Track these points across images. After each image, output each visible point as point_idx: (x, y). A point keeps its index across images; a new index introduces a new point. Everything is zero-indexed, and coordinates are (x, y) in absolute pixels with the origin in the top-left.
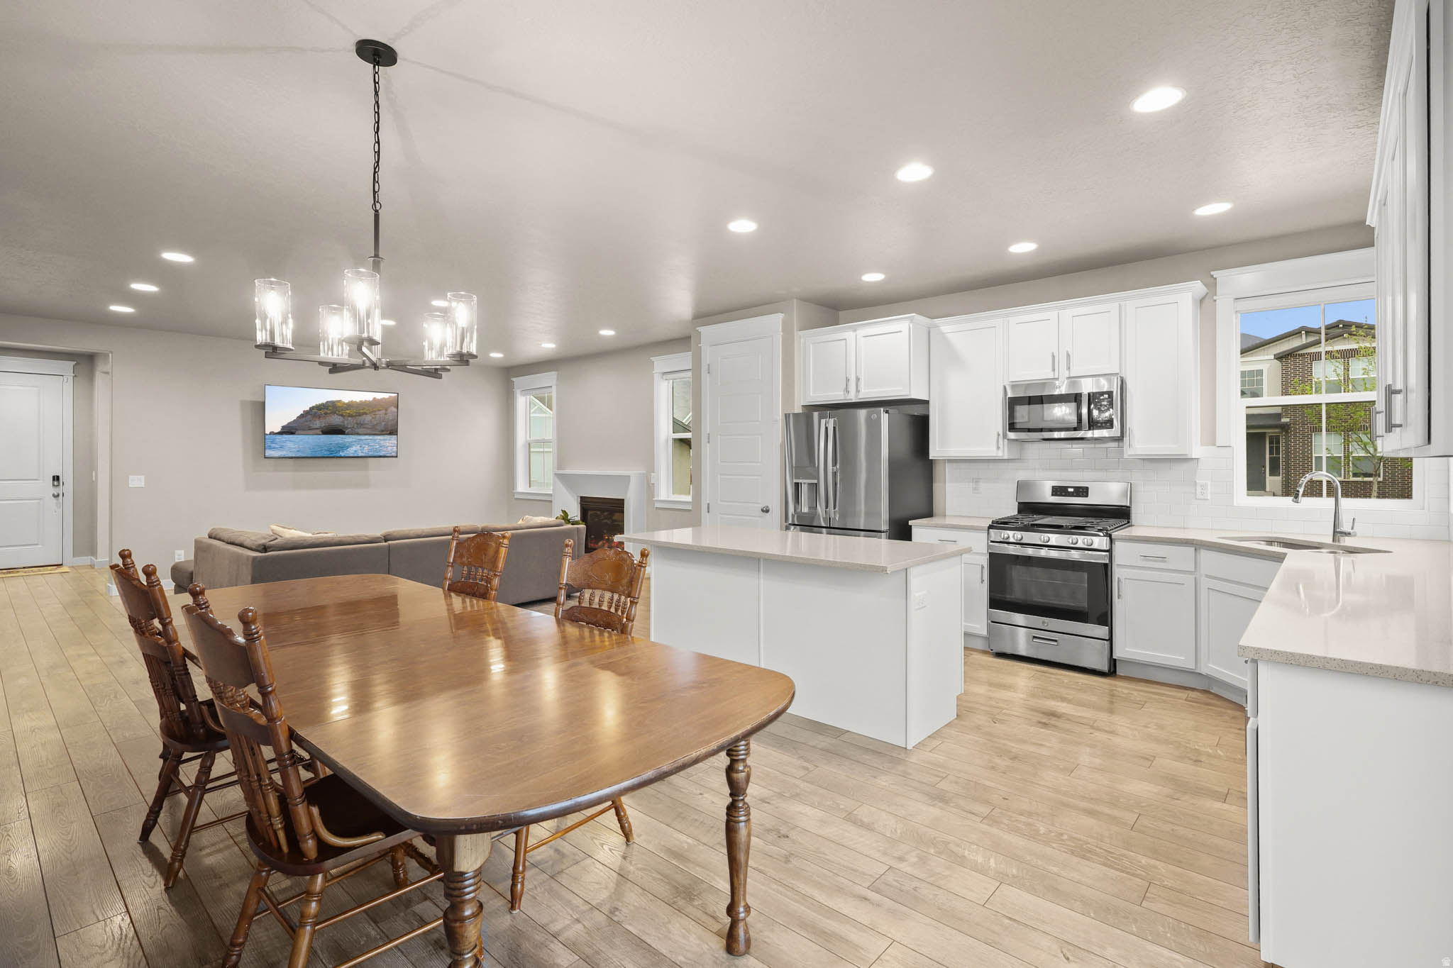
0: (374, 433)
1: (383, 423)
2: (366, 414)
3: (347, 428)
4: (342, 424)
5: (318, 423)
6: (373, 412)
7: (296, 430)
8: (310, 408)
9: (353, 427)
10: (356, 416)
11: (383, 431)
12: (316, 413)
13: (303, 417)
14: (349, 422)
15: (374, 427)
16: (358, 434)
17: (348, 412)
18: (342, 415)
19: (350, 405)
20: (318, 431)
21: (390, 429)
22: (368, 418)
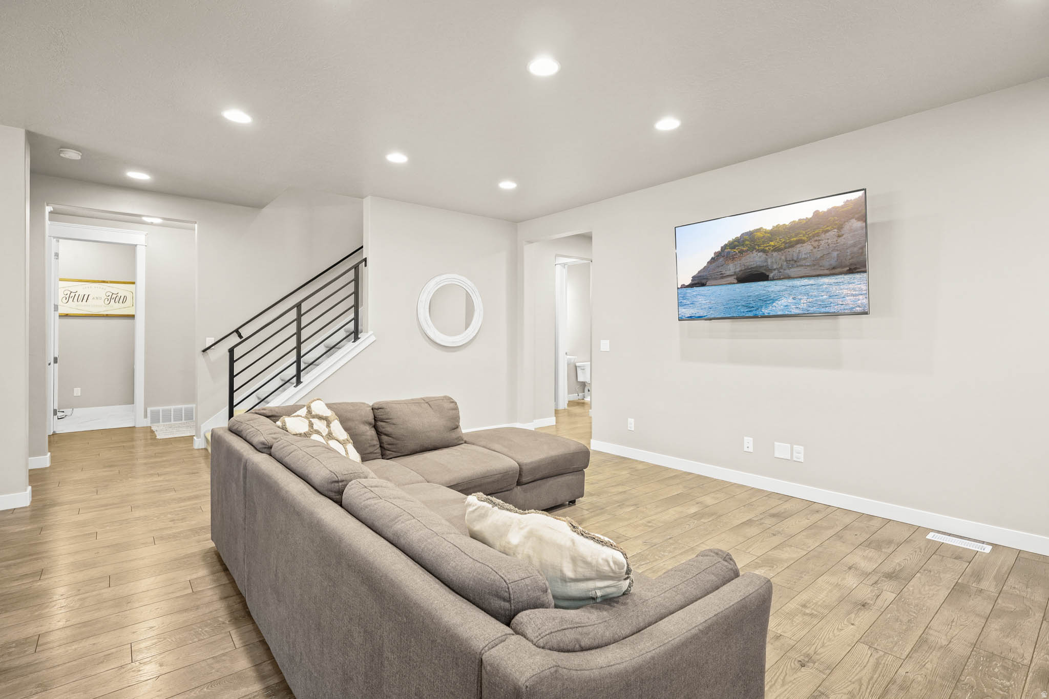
0: (815, 273)
1: (835, 254)
2: (800, 242)
3: (771, 270)
4: (765, 264)
5: (732, 268)
6: (814, 236)
7: (707, 279)
8: (722, 248)
9: (781, 268)
10: (785, 248)
11: (834, 268)
12: (729, 253)
13: (714, 262)
14: (774, 260)
15: (816, 263)
16: (789, 278)
17: (772, 243)
18: (764, 251)
19: (775, 233)
20: (733, 279)
21: (847, 263)
22: (806, 248)
